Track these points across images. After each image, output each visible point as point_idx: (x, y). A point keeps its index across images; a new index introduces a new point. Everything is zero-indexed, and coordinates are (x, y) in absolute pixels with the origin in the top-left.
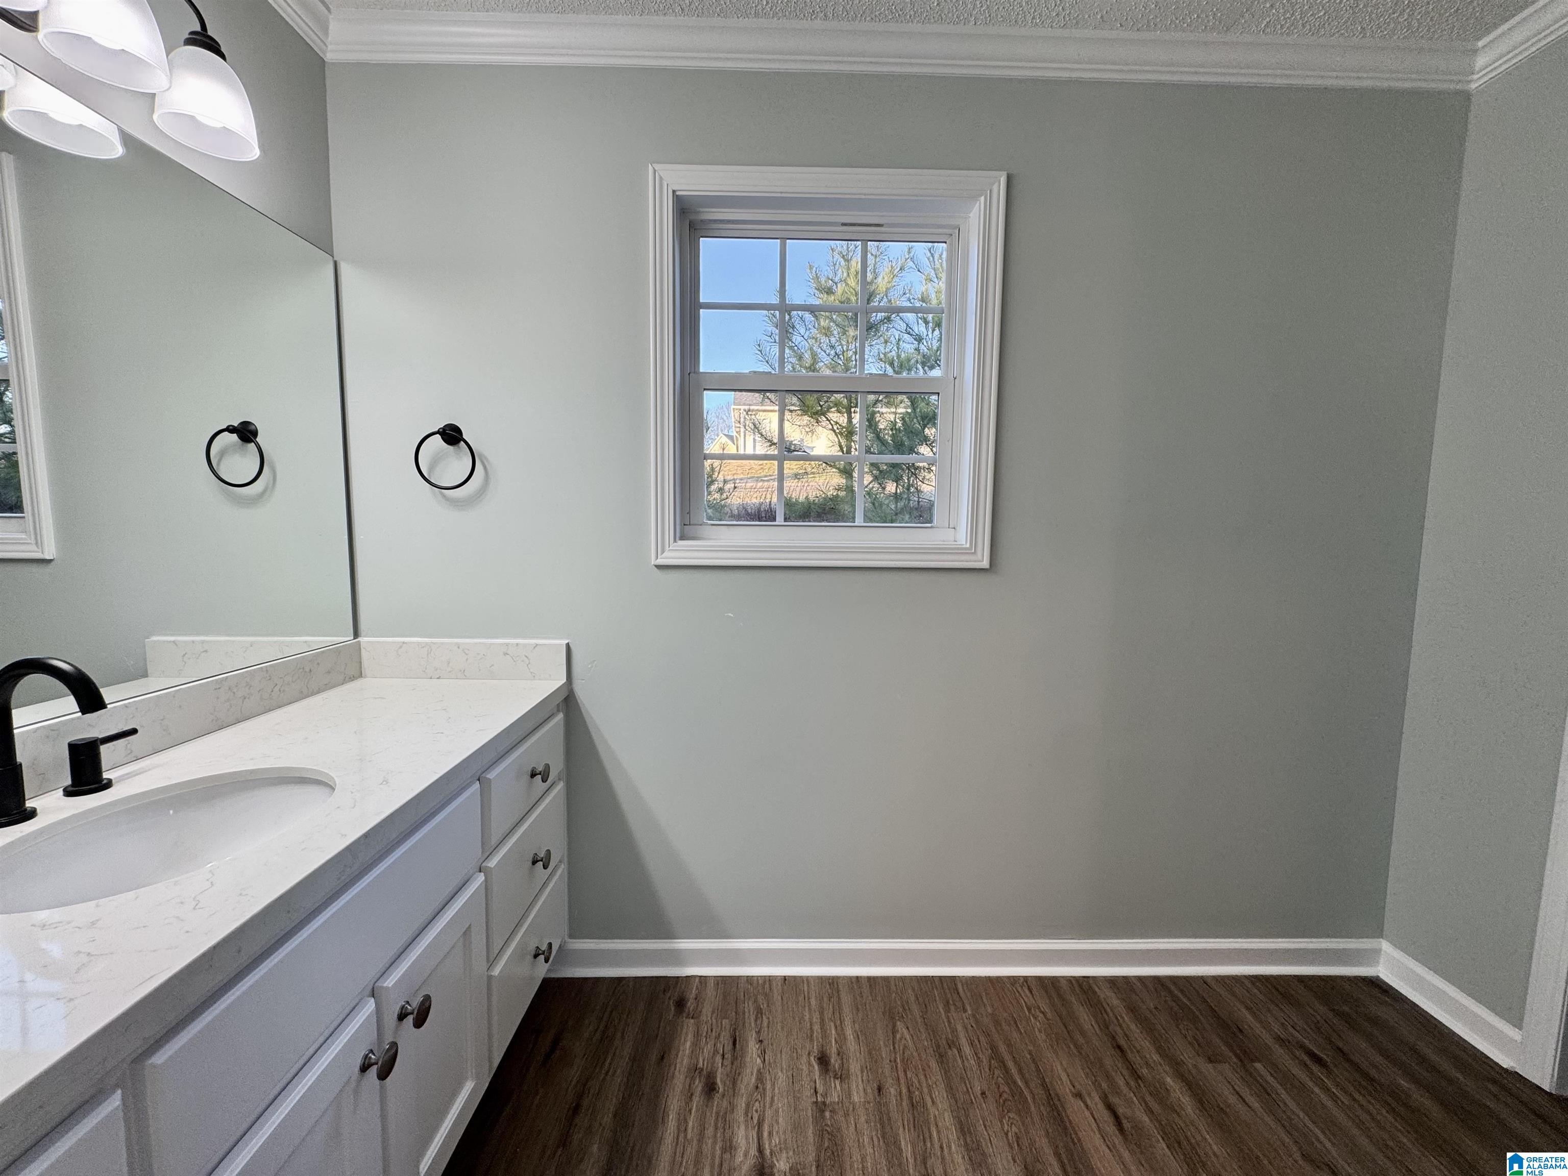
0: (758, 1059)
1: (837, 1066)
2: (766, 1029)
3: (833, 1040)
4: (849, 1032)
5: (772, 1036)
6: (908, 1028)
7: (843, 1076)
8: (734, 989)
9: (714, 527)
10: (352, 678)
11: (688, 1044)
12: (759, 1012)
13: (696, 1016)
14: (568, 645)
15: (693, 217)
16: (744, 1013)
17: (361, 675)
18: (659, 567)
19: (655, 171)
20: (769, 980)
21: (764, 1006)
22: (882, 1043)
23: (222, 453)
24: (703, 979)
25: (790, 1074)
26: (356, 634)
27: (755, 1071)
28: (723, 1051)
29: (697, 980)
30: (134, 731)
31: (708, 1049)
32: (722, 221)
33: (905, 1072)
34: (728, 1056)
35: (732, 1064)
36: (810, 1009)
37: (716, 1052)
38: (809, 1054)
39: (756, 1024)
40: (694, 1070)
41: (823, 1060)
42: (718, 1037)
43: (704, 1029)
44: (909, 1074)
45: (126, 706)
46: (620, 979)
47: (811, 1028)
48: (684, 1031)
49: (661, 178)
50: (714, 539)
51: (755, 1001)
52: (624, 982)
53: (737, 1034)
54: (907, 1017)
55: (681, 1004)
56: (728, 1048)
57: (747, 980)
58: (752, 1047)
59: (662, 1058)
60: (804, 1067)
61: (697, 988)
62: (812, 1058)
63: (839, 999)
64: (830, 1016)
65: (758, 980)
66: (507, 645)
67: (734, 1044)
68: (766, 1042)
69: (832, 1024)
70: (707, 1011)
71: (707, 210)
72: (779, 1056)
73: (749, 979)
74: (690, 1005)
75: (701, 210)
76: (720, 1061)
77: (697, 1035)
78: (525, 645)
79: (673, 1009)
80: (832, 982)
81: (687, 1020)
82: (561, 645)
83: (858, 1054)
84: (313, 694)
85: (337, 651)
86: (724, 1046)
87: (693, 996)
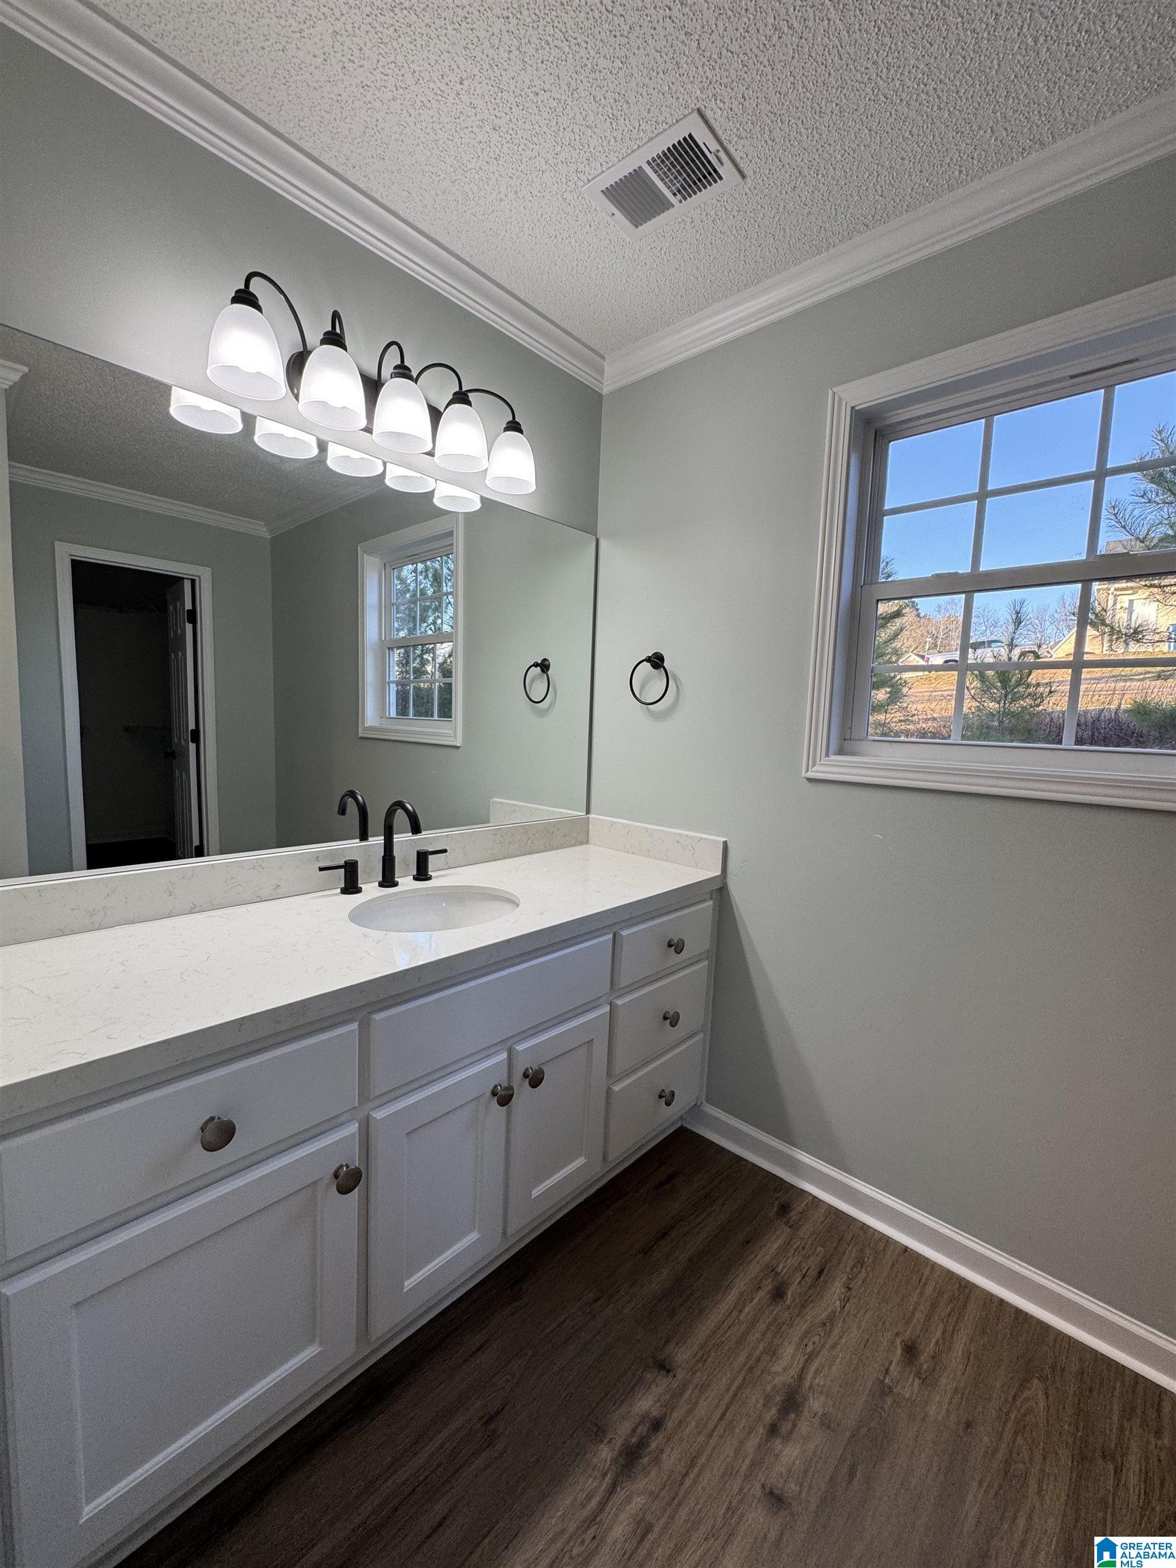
0: (838, 1302)
1: (925, 1367)
2: (860, 1282)
3: (934, 1341)
4: (959, 1347)
5: (864, 1292)
6: (1047, 1394)
7: (928, 1380)
8: (844, 1227)
9: (876, 743)
10: (581, 843)
11: (776, 1246)
12: (860, 1262)
13: (794, 1227)
14: (725, 843)
15: (878, 425)
16: (844, 1253)
17: (587, 842)
18: (810, 780)
19: (834, 394)
20: (888, 1240)
21: (868, 1261)
22: (998, 1384)
23: (533, 681)
24: (816, 1201)
25: (867, 1336)
26: (588, 812)
27: (830, 1310)
28: (806, 1272)
29: (810, 1198)
30: (445, 851)
31: (792, 1262)
32: (910, 420)
33: (1016, 1433)
34: (808, 1280)
35: (810, 1288)
36: (921, 1294)
37: (798, 1268)
38: (897, 1334)
39: (852, 1269)
40: (771, 1270)
41: (911, 1351)
42: (807, 1257)
43: (797, 1243)
44: (1020, 1440)
45: (447, 836)
46: (740, 1159)
47: (913, 1313)
48: (778, 1233)
49: (840, 399)
50: (876, 756)
51: (861, 1250)
52: (743, 1163)
53: (827, 1267)
54: (1054, 1382)
55: (784, 1209)
56: (813, 1272)
57: (862, 1227)
58: (836, 1288)
59: (748, 1242)
60: (885, 1343)
61: (807, 1205)
62: (898, 1341)
63: (965, 1306)
64: (943, 1315)
65: (874, 1233)
66: (680, 834)
67: (821, 1272)
68: (854, 1293)
69: (941, 1326)
70: (806, 1230)
71: (893, 413)
72: (862, 1312)
73: (864, 1227)
74: (794, 1215)
75: (887, 415)
76: (800, 1279)
77: (788, 1244)
78: (692, 837)
79: (776, 1209)
80: (965, 1286)
81: (783, 1226)
82: (719, 842)
83: (959, 1373)
84: (554, 849)
85: (572, 822)
86: (809, 1268)
87: (800, 1209)
